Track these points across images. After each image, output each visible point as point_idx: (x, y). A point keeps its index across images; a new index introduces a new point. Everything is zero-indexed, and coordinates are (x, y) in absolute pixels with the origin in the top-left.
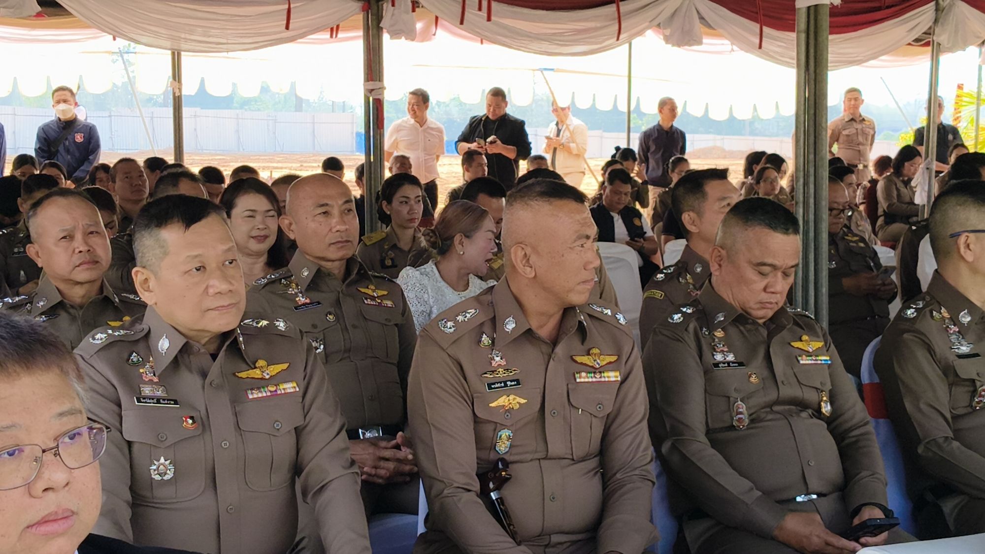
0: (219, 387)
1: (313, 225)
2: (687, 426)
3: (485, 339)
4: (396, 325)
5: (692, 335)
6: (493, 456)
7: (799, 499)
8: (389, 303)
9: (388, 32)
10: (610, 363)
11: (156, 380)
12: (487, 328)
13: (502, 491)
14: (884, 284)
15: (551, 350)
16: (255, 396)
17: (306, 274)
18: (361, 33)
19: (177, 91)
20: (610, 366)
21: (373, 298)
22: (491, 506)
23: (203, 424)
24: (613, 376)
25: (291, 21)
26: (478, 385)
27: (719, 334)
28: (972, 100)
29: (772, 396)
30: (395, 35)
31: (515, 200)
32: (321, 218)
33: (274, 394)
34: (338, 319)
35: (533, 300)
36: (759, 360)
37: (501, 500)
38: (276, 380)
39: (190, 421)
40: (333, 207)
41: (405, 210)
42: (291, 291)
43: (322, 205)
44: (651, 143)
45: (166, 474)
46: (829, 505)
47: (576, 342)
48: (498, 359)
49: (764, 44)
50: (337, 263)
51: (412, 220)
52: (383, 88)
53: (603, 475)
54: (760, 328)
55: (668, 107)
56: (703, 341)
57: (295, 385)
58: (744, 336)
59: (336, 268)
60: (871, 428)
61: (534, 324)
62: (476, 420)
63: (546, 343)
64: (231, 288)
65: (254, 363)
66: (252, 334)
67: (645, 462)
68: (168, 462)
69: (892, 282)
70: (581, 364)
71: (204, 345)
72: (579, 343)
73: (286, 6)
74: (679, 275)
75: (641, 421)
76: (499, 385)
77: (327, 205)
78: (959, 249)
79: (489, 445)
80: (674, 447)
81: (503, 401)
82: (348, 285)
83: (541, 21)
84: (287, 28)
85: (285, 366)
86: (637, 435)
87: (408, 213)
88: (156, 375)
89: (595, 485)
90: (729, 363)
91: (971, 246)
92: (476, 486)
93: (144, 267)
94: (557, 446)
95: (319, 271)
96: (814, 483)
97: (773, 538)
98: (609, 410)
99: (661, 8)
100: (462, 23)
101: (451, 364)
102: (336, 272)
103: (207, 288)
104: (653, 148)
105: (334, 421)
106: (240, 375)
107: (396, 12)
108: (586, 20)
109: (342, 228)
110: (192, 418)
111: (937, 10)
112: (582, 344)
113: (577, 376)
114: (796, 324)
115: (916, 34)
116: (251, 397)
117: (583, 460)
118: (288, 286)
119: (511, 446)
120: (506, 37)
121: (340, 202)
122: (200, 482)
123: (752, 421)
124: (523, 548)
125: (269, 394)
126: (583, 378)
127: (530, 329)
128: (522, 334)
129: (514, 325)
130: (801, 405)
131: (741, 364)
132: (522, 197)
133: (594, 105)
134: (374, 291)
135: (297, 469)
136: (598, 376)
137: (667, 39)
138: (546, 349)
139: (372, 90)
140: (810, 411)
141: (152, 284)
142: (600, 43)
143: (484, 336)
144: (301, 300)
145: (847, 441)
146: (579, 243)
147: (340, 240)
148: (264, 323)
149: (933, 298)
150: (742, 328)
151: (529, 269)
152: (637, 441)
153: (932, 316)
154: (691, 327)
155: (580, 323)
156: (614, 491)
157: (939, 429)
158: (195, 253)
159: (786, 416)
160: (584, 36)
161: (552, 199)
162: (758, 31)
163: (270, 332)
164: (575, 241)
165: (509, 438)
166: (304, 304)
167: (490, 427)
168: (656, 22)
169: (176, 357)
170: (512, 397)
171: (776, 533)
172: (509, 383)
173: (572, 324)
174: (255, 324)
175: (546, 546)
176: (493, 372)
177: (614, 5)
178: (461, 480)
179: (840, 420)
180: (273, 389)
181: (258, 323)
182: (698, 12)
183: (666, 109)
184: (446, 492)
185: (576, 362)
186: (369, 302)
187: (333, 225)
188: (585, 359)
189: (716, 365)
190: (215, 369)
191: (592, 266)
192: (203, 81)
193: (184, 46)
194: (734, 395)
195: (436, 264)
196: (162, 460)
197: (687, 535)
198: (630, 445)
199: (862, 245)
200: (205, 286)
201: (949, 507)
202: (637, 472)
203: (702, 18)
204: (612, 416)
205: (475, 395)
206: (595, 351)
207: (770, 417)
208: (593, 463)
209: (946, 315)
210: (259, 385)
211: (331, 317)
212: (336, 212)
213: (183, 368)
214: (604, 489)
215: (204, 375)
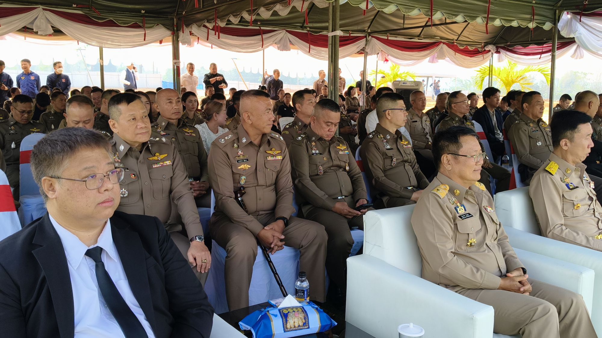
0: (143, 163)
1: (166, 107)
2: (304, 174)
3: (235, 145)
4: (197, 142)
5: (305, 144)
6: (239, 185)
7: (339, 198)
8: (194, 135)
9: (181, 42)
10: (279, 153)
11: (119, 161)
12: (236, 141)
13: (242, 197)
14: (353, 130)
15: (258, 149)
16: (155, 167)
17: (164, 124)
18: (171, 43)
19: (102, 63)
20: (279, 154)
21: (188, 133)
22: (239, 202)
23: (138, 176)
24: (280, 158)
25: (146, 38)
26: (234, 161)
27: (313, 144)
28: (374, 73)
29: (331, 164)
30: (184, 43)
31: (244, 96)
32: (169, 104)
33: (162, 166)
34: (176, 140)
35: (251, 131)
36: (326, 152)
37: (242, 200)
38: (163, 160)
39: (133, 176)
40: (173, 100)
41: (191, 104)
42: (158, 130)
43: (169, 99)
44: (271, 85)
45: (125, 194)
46: (349, 199)
47: (267, 146)
48: (240, 152)
49: (310, 51)
50: (175, 120)
51: (193, 108)
52: (179, 62)
53: (276, 192)
54: (326, 142)
55: (277, 72)
56: (308, 146)
57: (170, 162)
58: (322, 145)
59: (175, 122)
60: (361, 174)
61: (252, 140)
62: (233, 173)
63: (256, 146)
64: (146, 126)
65: (155, 155)
66: (153, 143)
67: (290, 187)
68: (125, 190)
69: (356, 130)
70: (269, 153)
71: (137, 147)
72: (268, 147)
73: (144, 32)
74: (294, 126)
75: (288, 173)
76: (241, 161)
77: (171, 99)
78: (386, 115)
79: (238, 182)
80: (299, 181)
81: (242, 166)
82: (179, 128)
83: (235, 40)
84: (145, 40)
85: (166, 155)
86: (287, 178)
87: (192, 106)
88: (120, 159)
89: (273, 194)
90: (317, 154)
91: (390, 114)
92: (234, 196)
93: (113, 119)
94: (261, 181)
95: (168, 123)
96: (344, 193)
97: (332, 211)
98: (278, 169)
99: (277, 37)
100: (208, 40)
101: (224, 154)
102: (175, 123)
103: (137, 126)
104: (272, 87)
105: (184, 174)
106: (150, 159)
107: (184, 35)
108: (251, 40)
109: (177, 107)
110: (134, 174)
111: (366, 41)
112: (269, 147)
113: (268, 158)
114: (338, 141)
115: (358, 50)
116: (154, 167)
117: (270, 186)
118: (157, 128)
119: (245, 182)
120: (223, 45)
121: (176, 98)
122: (137, 197)
123: (324, 172)
124: (251, 216)
125: (160, 165)
126: (270, 158)
127: (251, 142)
128: (249, 143)
129: (245, 140)
130: (340, 167)
131: (321, 154)
132: (246, 95)
133: (251, 71)
134: (188, 130)
135: (171, 191)
136: (275, 158)
137: (279, 48)
138: (257, 148)
139: (176, 63)
140: (342, 169)
141: (116, 125)
142: (256, 49)
143: (235, 144)
144: (162, 133)
145: (353, 179)
146: (267, 111)
147: (176, 112)
148: (158, 139)
149: (377, 131)
150: (321, 142)
151: (250, 121)
152: (288, 179)
153: (378, 137)
154: (305, 141)
155: (268, 139)
156: (280, 196)
157: (380, 174)
158: (132, 113)
159: (335, 171)
160: (251, 46)
161: (257, 96)
162: (309, 46)
163: (160, 142)
164: (265, 111)
165: (245, 179)
166: (164, 135)
167: (239, 175)
168: (275, 42)
169: (127, 153)
170: (245, 165)
171: (333, 209)
172: (244, 160)
173: (265, 140)
174: (154, 140)
175: (258, 215)
176: (239, 156)
177: (261, 35)
178: (228, 194)
179: (351, 172)
180: (162, 164)
181: (155, 139)
182: (289, 39)
183: (276, 73)
184: (223, 198)
185: (267, 153)
186: (187, 134)
187: (173, 106)
188: (270, 152)
189: (313, 154)
190: (141, 157)
191: (272, 120)
192: (110, 60)
193: (103, 46)
194: (318, 164)
195: (206, 123)
196: (123, 190)
197: (303, 210)
198: (285, 181)
199: (346, 118)
200: (136, 125)
201: (385, 199)
202: (288, 190)
203: (290, 41)
204: (279, 171)
205: (232, 165)
206: (273, 149)
207: (330, 171)
208: (273, 187)
209: (382, 136)
210: (157, 162)
211: (174, 139)
212: (174, 102)
213: (129, 156)
214: (276, 196)
215: (137, 159)
